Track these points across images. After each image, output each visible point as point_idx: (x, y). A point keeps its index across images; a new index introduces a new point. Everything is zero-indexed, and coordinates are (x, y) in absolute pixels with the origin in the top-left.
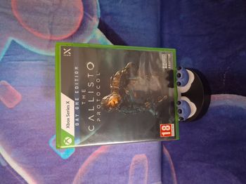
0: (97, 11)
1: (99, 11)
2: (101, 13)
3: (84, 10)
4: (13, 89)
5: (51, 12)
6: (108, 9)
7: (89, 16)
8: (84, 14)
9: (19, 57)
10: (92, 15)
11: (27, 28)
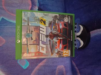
0: (37, 4)
1: (38, 4)
2: (39, 5)
3: (32, 4)
4: (2, 38)
5: (18, 6)
6: (42, 3)
7: (34, 6)
8: (32, 6)
9: (5, 24)
10: (35, 6)
11: (8, 12)
